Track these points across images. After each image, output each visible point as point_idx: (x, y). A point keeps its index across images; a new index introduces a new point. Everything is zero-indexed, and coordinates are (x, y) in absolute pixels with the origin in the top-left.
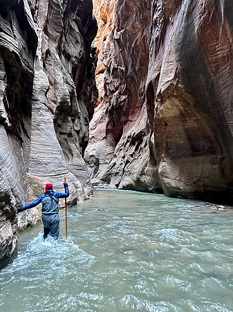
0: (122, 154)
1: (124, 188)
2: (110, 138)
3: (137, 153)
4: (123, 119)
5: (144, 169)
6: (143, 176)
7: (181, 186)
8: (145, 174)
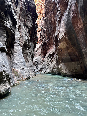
0: (47, 61)
1: (47, 73)
2: (42, 55)
3: (52, 60)
4: (47, 48)
5: (54, 66)
6: (54, 69)
7: (67, 73)
8: (54, 68)
